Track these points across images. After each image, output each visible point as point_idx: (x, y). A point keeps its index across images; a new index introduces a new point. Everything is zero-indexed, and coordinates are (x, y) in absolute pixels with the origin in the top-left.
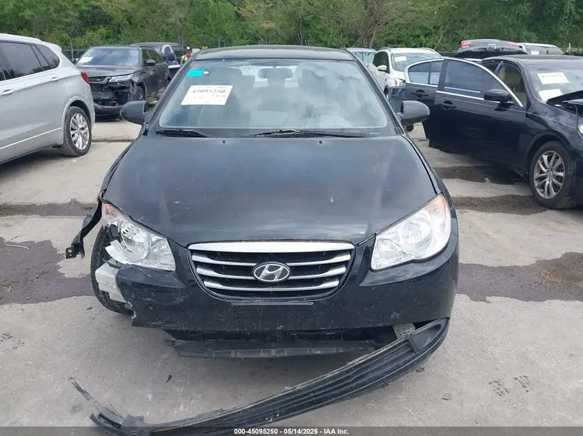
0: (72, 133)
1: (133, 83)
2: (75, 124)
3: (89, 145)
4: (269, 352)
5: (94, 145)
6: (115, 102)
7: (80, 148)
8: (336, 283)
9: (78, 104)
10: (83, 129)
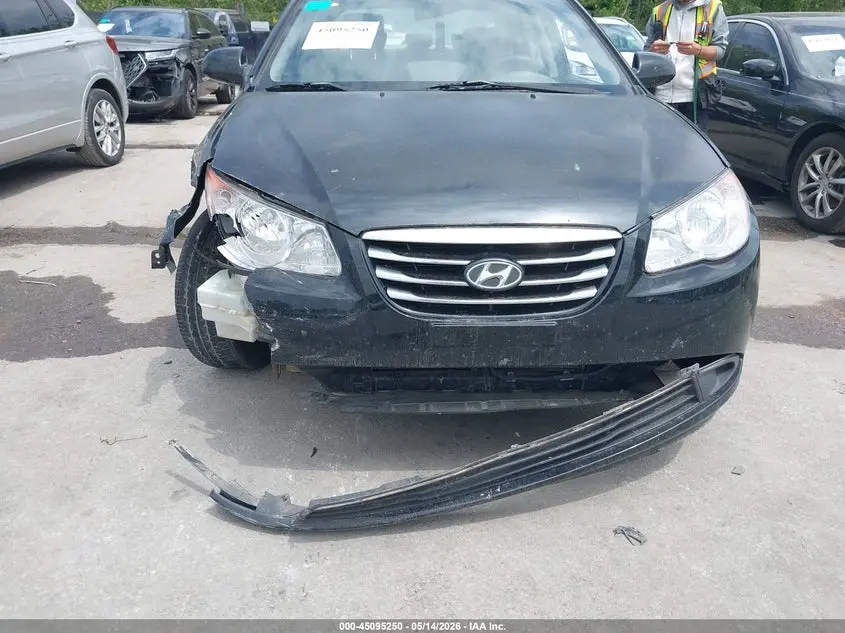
0: (96, 129)
1: (178, 64)
2: (101, 116)
3: (121, 152)
4: (479, 405)
5: (128, 153)
6: (151, 92)
7: (109, 154)
8: (591, 292)
9: (103, 84)
10: (112, 124)
